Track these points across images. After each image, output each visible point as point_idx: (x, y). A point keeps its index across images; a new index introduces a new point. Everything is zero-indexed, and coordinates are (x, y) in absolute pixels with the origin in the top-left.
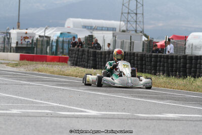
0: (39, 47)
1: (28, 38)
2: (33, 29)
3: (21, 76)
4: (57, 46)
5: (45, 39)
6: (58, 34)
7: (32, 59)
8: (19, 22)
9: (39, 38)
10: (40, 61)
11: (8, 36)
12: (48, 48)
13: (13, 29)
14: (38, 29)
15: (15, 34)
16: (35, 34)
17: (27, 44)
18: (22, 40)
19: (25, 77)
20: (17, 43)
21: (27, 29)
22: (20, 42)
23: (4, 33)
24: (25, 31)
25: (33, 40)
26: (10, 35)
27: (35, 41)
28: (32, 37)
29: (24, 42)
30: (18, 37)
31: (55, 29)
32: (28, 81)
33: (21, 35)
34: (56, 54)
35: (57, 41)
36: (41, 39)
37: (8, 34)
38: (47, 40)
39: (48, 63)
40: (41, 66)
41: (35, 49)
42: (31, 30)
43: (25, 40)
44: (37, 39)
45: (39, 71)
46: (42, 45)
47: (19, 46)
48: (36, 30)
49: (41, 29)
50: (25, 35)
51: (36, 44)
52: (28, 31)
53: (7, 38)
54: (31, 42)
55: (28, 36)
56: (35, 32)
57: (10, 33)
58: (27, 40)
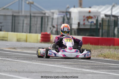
0: (105, 28)
1: (91, 18)
3: (83, 63)
5: (113, 18)
7: (96, 43)
9: (104, 17)
10: (107, 45)
11: (68, 16)
12: (116, 29)
13: (74, 7)
14: (104, 7)
15: (76, 12)
16: (100, 13)
17: (91, 25)
18: (84, 20)
19: (88, 64)
20: (79, 24)
21: (90, 7)
22: (82, 23)
23: (63, 12)
24: (88, 9)
25: (97, 20)
26: (70, 15)
27: (100, 21)
28: (96, 17)
29: (86, 23)
30: (80, 16)
32: (92, 69)
33: (83, 15)
36: (108, 18)
37: (68, 14)
38: (115, 20)
39: (116, 47)
40: (107, 50)
41: (101, 31)
42: (95, 8)
43: (88, 20)
44: (103, 19)
45: (105, 57)
46: (109, 26)
47: (81, 27)
48: (101, 8)
49: (108, 8)
50: (88, 15)
51: (101, 25)
53: (67, 18)
54: (95, 22)
55: (91, 15)
56: (100, 10)
57: (70, 13)
58: (90, 20)
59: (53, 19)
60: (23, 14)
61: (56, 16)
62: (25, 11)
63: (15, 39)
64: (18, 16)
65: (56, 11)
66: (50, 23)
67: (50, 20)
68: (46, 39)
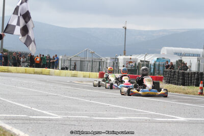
2: (136, 56)
4: (154, 69)
5: (146, 63)
6: (155, 59)
8: (125, 50)
9: (140, 62)
13: (121, 55)
14: (140, 56)
15: (122, 59)
17: (131, 67)
18: (127, 64)
23: (113, 59)
24: (129, 57)
25: (135, 64)
27: (137, 65)
28: (135, 62)
29: (128, 66)
30: (124, 61)
31: (153, 55)
33: (127, 60)
34: (154, 74)
35: (154, 64)
36: (142, 63)
41: (138, 71)
42: (134, 56)
43: (129, 64)
44: (139, 64)
48: (138, 56)
49: (142, 56)
50: (130, 60)
51: (138, 67)
52: (132, 57)
53: (116, 62)
55: (132, 61)
56: (137, 58)
57: (118, 59)
58: (131, 64)
59: (107, 63)
60: (87, 60)
61: (108, 61)
62: (89, 58)
63: (82, 76)
64: (84, 61)
65: (109, 58)
66: (105, 66)
67: (105, 64)
68: (101, 75)
